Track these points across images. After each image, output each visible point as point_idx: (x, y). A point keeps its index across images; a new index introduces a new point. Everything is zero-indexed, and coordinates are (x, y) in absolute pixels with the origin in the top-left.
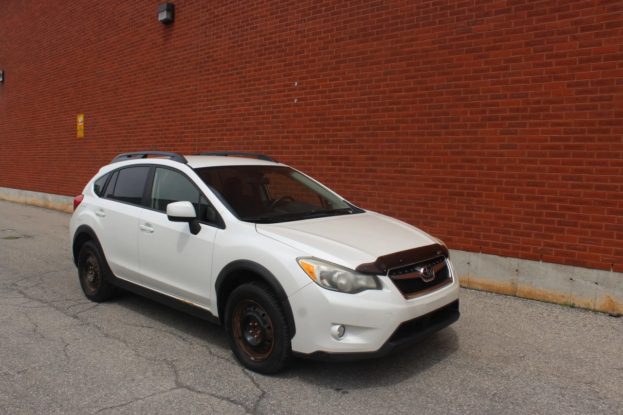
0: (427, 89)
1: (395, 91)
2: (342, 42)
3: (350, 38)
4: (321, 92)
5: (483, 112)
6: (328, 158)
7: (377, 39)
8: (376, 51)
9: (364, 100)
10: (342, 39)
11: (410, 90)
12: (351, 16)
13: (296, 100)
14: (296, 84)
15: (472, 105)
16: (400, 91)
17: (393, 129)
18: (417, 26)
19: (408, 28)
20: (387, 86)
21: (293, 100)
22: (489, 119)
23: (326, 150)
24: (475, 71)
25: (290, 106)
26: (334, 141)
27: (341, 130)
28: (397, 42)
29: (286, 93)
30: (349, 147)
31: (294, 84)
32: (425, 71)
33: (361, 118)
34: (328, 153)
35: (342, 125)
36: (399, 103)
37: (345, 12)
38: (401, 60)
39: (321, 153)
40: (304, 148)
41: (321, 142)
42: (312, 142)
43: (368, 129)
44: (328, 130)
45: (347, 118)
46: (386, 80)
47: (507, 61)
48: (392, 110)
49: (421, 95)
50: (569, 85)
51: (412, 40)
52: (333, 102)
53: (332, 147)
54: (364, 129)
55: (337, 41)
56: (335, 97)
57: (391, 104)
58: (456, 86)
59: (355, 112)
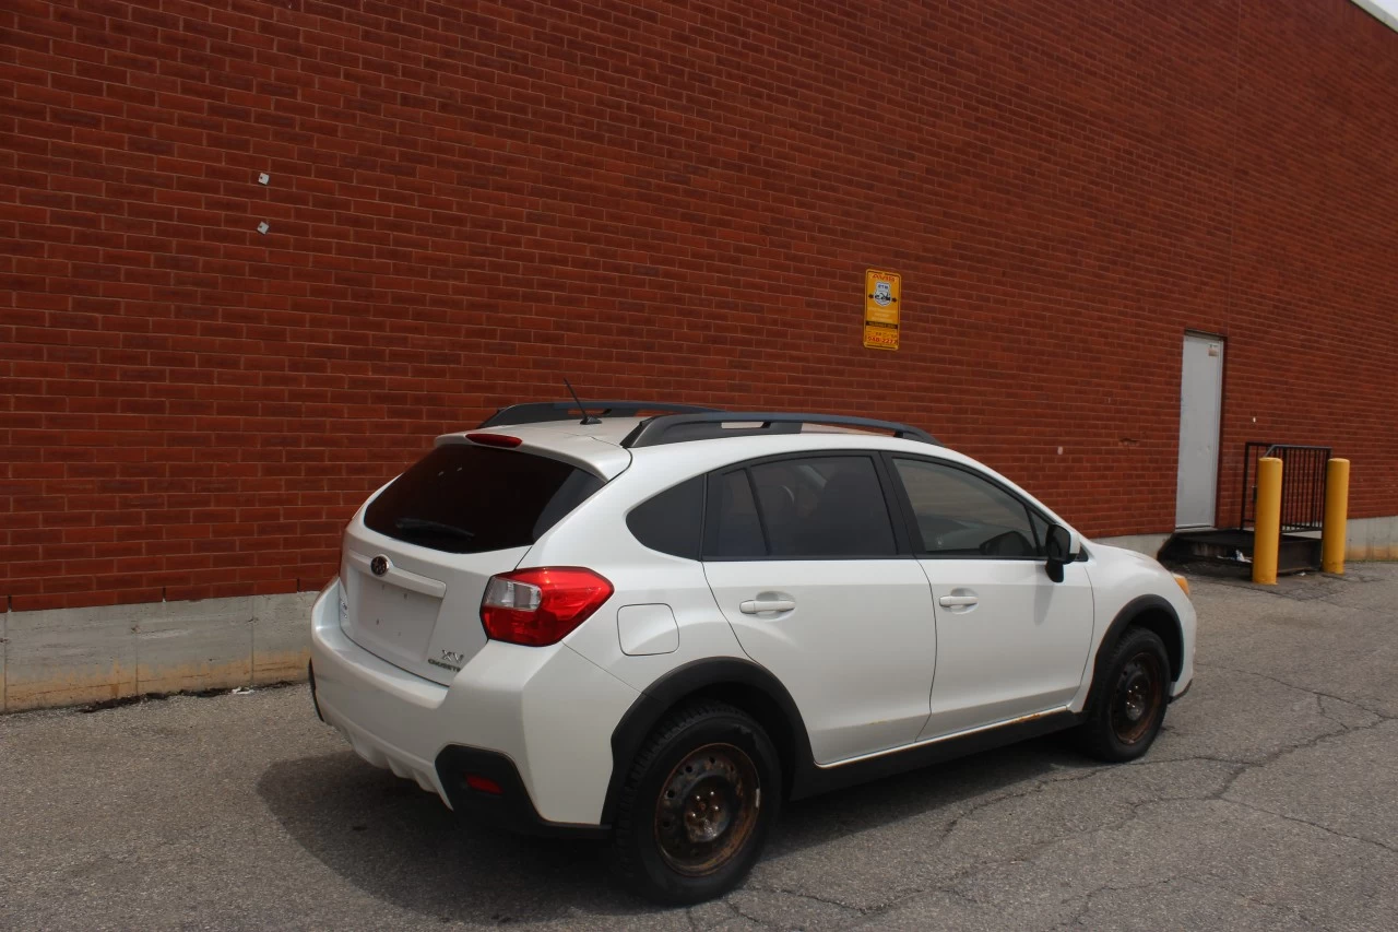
0: (617, 268)
1: (554, 261)
2: (422, 111)
3: (444, 107)
4: (356, 222)
5: (706, 327)
6: (380, 399)
7: (512, 136)
8: (510, 161)
9: (482, 267)
10: (423, 104)
11: (586, 264)
12: (447, 53)
13: (263, 228)
14: (264, 179)
15: (690, 313)
16: (564, 262)
17: (548, 339)
18: (599, 139)
19: (582, 135)
20: (537, 245)
21: (256, 224)
22: (715, 340)
23: (371, 375)
24: (694, 255)
25: (239, 239)
26: (395, 356)
27: (417, 330)
28: (559, 157)
29: (221, 196)
30: (442, 373)
31: (256, 178)
32: (613, 233)
33: (473, 306)
34: (379, 384)
35: (418, 316)
36: (561, 287)
37: (428, 37)
38: (565, 198)
39: (354, 383)
40: (294, 367)
41: (355, 355)
42: (328, 353)
43: (492, 334)
44: (379, 326)
45: (435, 302)
46: (532, 231)
47: (738, 249)
48: (547, 299)
49: (605, 279)
50: (808, 305)
51: (589, 163)
52: (393, 255)
53: (391, 370)
54: (481, 334)
55: (405, 101)
56: (397, 242)
57: (544, 285)
58: (667, 274)
59: (457, 290)
